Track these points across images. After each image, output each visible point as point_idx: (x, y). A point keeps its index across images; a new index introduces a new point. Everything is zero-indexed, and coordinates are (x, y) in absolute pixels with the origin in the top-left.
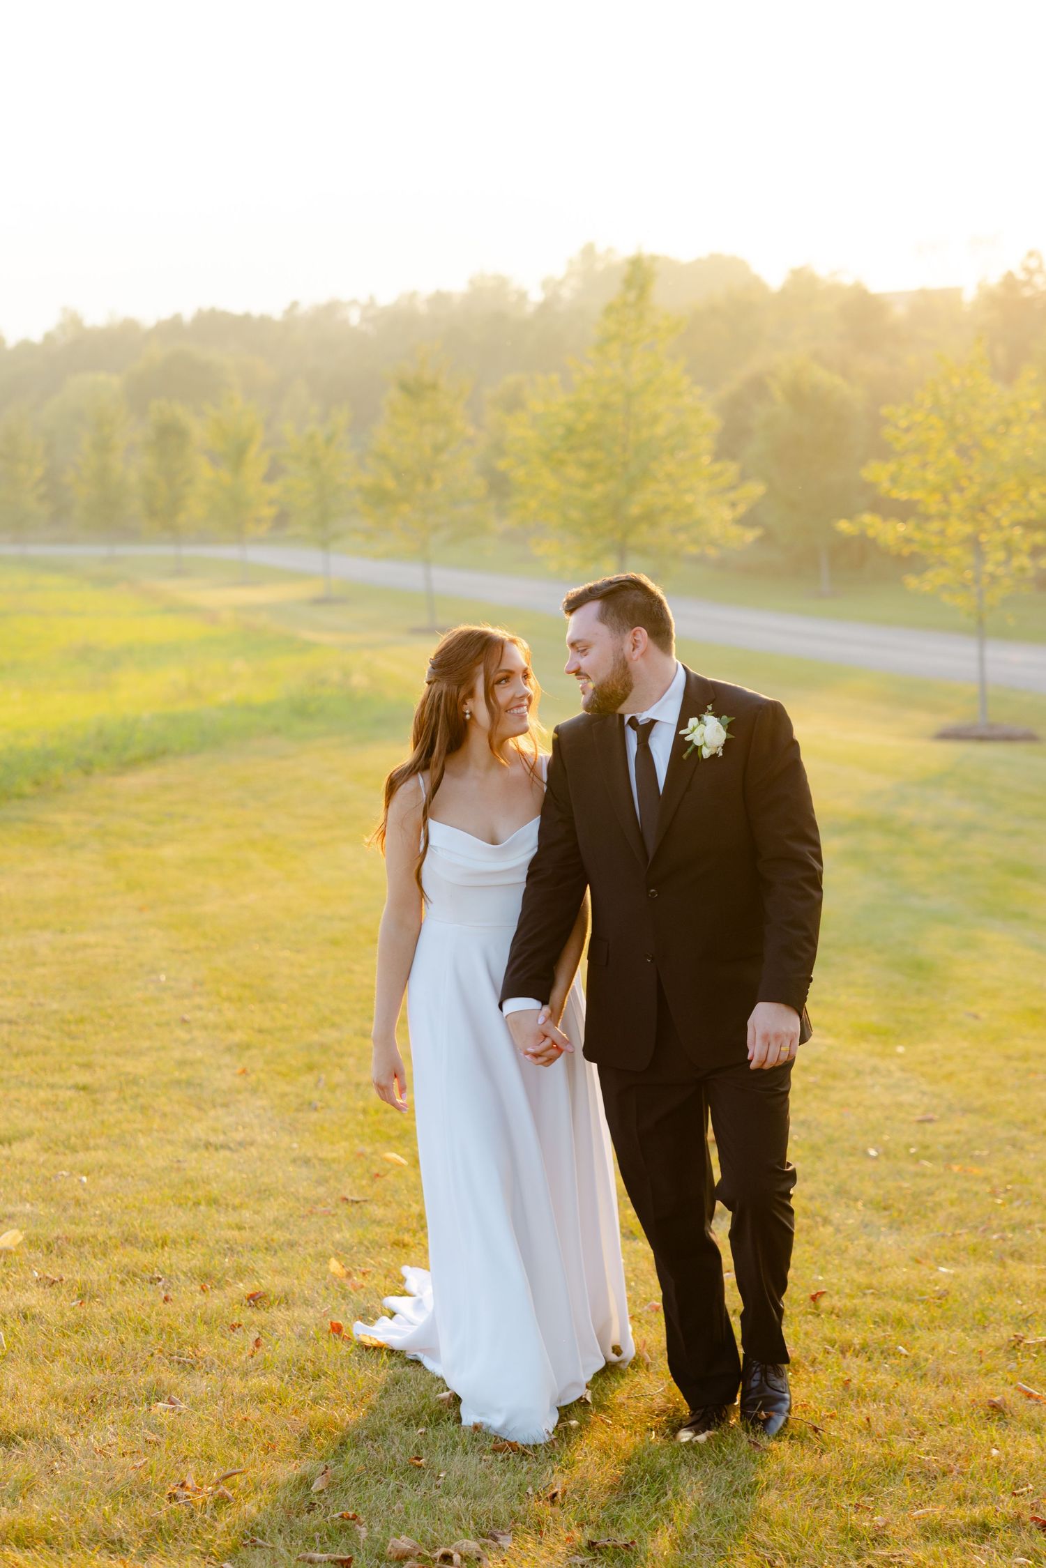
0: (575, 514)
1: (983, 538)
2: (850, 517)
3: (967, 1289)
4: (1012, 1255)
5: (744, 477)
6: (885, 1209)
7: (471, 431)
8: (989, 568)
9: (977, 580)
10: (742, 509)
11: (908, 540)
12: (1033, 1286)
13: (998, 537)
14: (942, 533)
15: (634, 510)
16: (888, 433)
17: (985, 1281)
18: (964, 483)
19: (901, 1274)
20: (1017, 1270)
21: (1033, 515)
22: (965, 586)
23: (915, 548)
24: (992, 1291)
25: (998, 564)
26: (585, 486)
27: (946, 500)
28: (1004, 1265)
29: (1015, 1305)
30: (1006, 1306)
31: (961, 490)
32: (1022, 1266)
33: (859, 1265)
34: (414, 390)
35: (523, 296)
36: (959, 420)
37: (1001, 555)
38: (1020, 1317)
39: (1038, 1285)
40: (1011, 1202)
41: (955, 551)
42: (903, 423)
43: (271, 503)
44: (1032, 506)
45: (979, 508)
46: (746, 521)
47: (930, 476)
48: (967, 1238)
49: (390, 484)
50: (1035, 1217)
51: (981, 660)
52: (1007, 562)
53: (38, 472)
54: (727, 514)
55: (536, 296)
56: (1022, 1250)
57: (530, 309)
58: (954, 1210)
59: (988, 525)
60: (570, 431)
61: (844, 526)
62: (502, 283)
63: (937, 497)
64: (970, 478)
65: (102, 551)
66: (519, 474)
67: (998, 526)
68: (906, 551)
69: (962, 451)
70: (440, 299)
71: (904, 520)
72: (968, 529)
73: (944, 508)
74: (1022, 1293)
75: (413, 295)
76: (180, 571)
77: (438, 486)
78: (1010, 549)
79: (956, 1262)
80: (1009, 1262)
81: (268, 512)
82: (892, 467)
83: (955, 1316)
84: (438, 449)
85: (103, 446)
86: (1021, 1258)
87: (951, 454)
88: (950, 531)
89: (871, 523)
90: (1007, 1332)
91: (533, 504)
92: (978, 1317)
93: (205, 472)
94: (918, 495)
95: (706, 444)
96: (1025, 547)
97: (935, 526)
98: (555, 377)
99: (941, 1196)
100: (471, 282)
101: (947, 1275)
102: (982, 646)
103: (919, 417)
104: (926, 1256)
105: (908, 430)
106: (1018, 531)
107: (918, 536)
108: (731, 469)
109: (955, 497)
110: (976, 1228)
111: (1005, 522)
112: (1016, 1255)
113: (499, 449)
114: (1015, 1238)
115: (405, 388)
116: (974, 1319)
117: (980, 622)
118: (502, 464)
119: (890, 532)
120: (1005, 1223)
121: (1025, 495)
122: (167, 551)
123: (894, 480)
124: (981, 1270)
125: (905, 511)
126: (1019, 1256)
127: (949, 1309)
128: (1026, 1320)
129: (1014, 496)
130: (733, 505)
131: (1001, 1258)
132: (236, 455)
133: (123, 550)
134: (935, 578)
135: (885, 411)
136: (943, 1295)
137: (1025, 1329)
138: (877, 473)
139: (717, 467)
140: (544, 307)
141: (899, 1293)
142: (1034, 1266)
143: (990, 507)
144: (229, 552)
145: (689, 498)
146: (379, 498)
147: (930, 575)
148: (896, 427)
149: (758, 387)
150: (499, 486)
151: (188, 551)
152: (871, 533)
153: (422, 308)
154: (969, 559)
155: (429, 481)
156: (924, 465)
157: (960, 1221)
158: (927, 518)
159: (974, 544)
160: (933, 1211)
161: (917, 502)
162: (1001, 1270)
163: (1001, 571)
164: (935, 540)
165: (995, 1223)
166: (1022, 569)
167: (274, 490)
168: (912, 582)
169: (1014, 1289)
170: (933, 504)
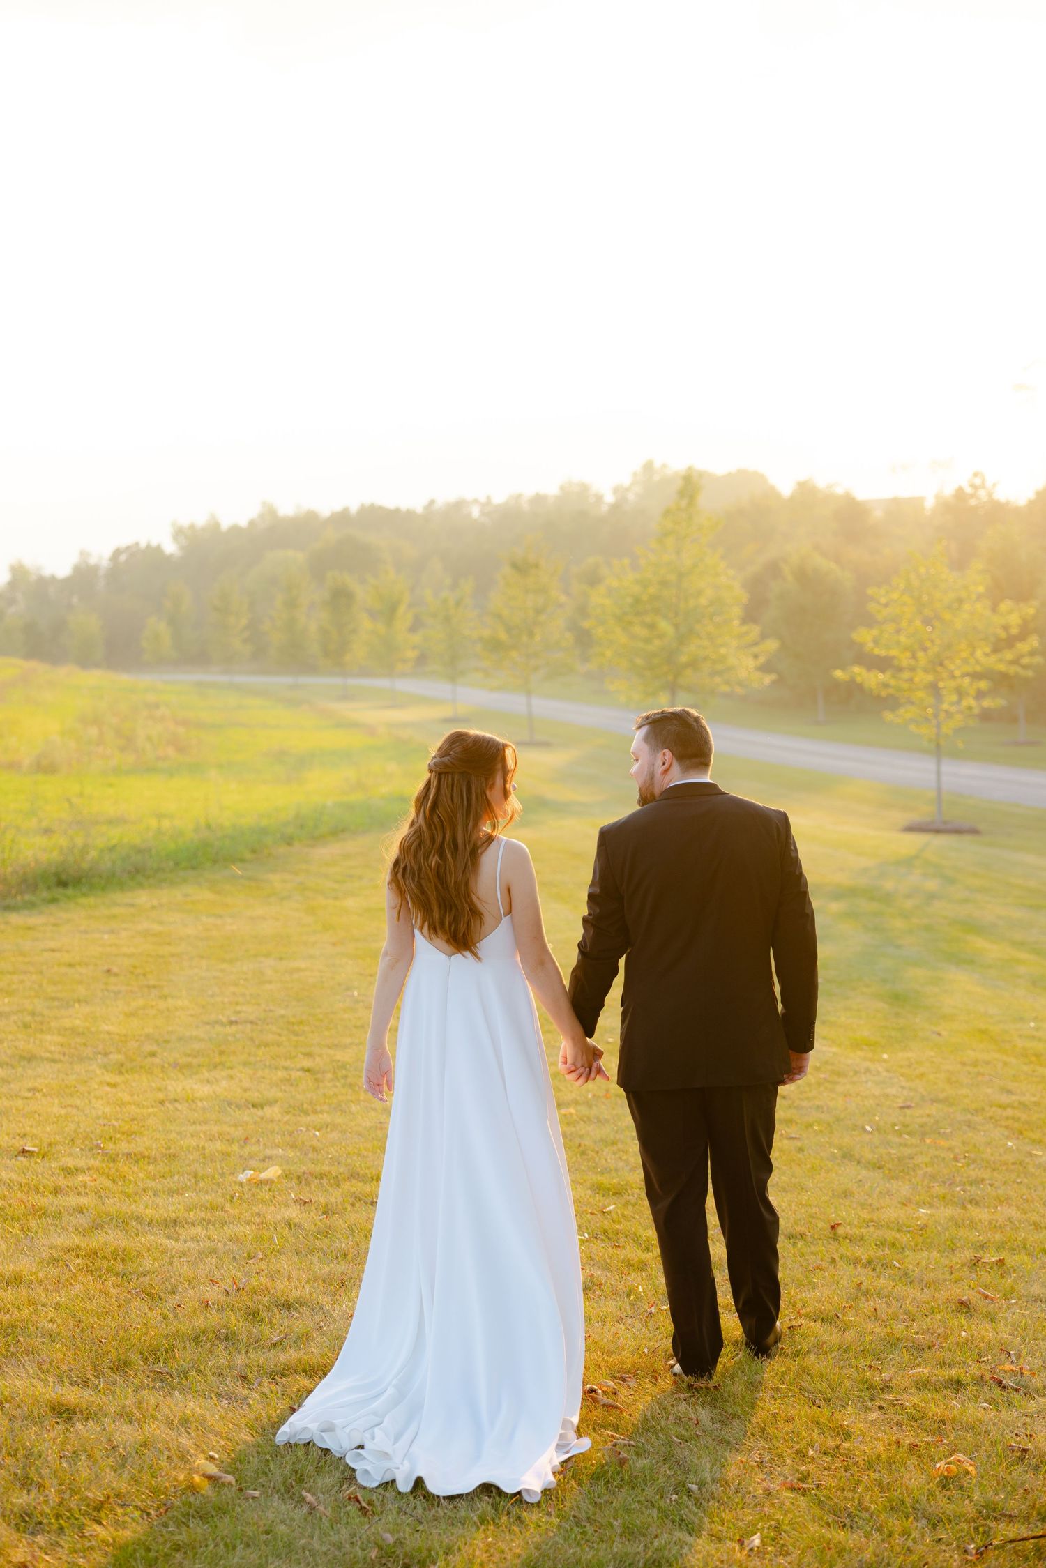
0: (639, 661)
1: (941, 684)
2: (843, 668)
3: (940, 1224)
4: (971, 1202)
5: (764, 637)
6: (879, 1168)
7: (563, 598)
8: (945, 706)
9: (936, 716)
10: (762, 660)
11: (886, 685)
12: (986, 1223)
13: (952, 684)
14: (911, 680)
15: (684, 659)
16: (872, 607)
17: (952, 1219)
18: (928, 644)
19: (891, 1213)
20: (974, 1212)
21: (978, 668)
22: (927, 719)
23: (891, 691)
24: (957, 1225)
25: (952, 704)
26: (647, 641)
27: (914, 657)
28: (964, 1208)
29: (974, 1236)
30: (968, 1236)
31: (925, 649)
32: (978, 1210)
33: (862, 1206)
34: (521, 568)
35: (599, 498)
36: (925, 598)
37: (954, 698)
38: (978, 1244)
39: (990, 1222)
40: (968, 1165)
41: (920, 694)
42: (883, 600)
43: (414, 648)
44: (977, 662)
45: (938, 663)
46: (765, 668)
47: (903, 639)
48: (938, 1189)
49: (503, 636)
50: (986, 1176)
51: (939, 773)
52: (959, 702)
53: (244, 622)
54: (751, 663)
55: (609, 498)
56: (978, 1199)
57: (605, 508)
58: (929, 1169)
59: (945, 675)
60: (637, 600)
61: (838, 674)
62: (584, 488)
63: (908, 654)
64: (932, 641)
65: (288, 680)
66: (599, 632)
67: (953, 677)
68: (884, 693)
69: (927, 621)
70: (538, 499)
71: (883, 671)
72: (930, 678)
73: (912, 662)
74: (979, 1228)
75: (519, 496)
76: (346, 696)
77: (538, 638)
78: (961, 693)
79: (931, 1206)
80: (969, 1206)
81: (411, 654)
82: (875, 632)
83: (931, 1243)
84: (539, 611)
85: (291, 604)
86: (977, 1204)
87: (918, 623)
88: (917, 679)
89: (859, 673)
90: (969, 1254)
91: (609, 653)
92: (949, 1243)
93: (366, 624)
94: (894, 652)
95: (737, 611)
96: (972, 692)
97: (906, 675)
98: (626, 561)
99: (920, 1159)
100: (562, 488)
101: (926, 1214)
102: (939, 763)
103: (895, 596)
104: (910, 1201)
105: (886, 605)
106: (967, 680)
107: (893, 682)
108: (755, 631)
109: (920, 654)
110: (945, 1183)
111: (957, 673)
112: (974, 1202)
113: (583, 611)
114: (973, 1190)
115: (515, 566)
116: (945, 1244)
117: (938, 746)
118: (586, 624)
119: (873, 679)
120: (965, 1180)
121: (972, 654)
122: (337, 681)
123: (876, 641)
124: (946, 1212)
125: (882, 664)
126: (975, 1202)
127: (928, 1238)
128: (982, 1246)
129: (964, 655)
130: (756, 656)
131: (963, 1204)
132: (389, 612)
133: (305, 680)
134: (907, 713)
135: (870, 591)
136: (923, 1228)
137: (981, 1252)
138: (864, 636)
139: (745, 628)
140: (615, 508)
141: (892, 1225)
142: (986, 1210)
143: (946, 662)
144: (383, 683)
145: (723, 651)
146: (495, 646)
147: (901, 711)
148: (878, 603)
149: (773, 569)
150: (584, 640)
151: (352, 682)
152: (859, 680)
153: (525, 506)
154: (931, 700)
155: (531, 634)
156: (898, 631)
157: (933, 1177)
158: (900, 669)
159: (934, 689)
160: (914, 1171)
161: (893, 658)
162: (963, 1211)
163: (953, 709)
164: (905, 686)
165: (958, 1179)
166: (970, 708)
167: (416, 638)
168: (888, 716)
169: (973, 1225)
170: (905, 660)
